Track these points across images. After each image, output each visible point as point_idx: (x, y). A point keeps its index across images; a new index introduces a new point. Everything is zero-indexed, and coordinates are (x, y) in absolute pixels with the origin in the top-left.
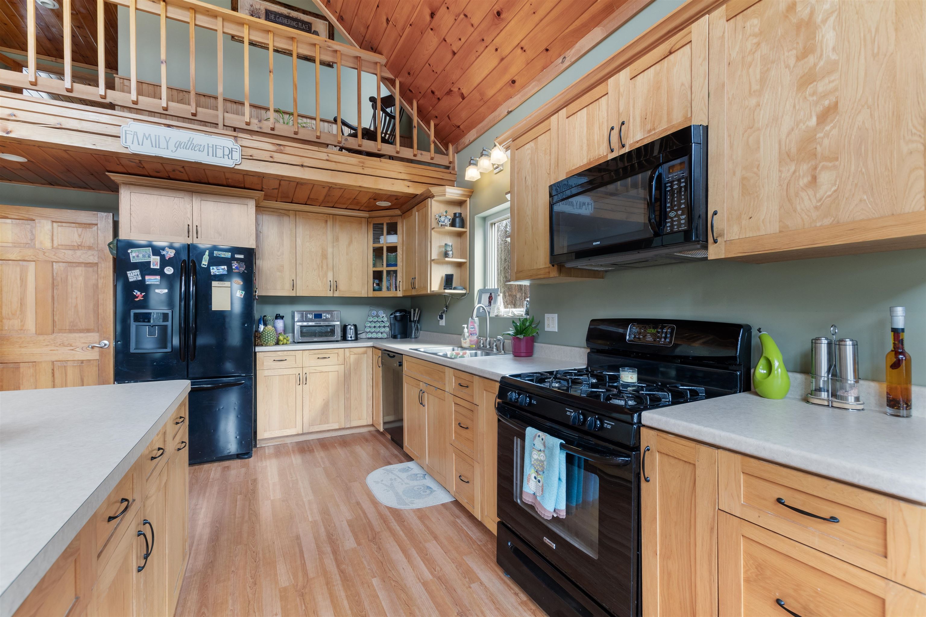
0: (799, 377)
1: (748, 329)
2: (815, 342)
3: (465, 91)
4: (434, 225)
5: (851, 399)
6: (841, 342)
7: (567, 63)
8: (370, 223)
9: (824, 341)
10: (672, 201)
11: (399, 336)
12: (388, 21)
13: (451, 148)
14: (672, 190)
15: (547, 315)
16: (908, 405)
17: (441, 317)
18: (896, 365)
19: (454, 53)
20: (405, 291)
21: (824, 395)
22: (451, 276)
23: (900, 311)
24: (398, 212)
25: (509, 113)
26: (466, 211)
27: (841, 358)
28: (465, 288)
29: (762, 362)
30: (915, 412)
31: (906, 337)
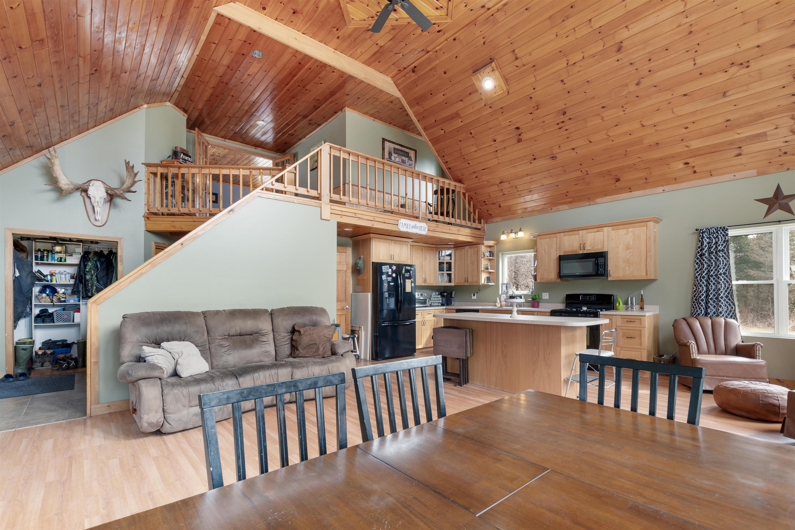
0: (625, 305)
1: (613, 295)
2: (628, 298)
3: (502, 205)
4: (483, 256)
5: (635, 308)
6: (633, 297)
7: (552, 211)
8: (437, 250)
9: (630, 297)
10: (600, 267)
11: (445, 305)
12: (476, 177)
13: (482, 221)
14: (600, 264)
15: (543, 293)
16: (644, 309)
17: (474, 295)
18: (642, 301)
19: (504, 194)
20: (457, 283)
21: (630, 308)
22: (489, 277)
23: (642, 291)
24: (453, 246)
25: (522, 217)
26: (495, 250)
27: (633, 301)
28: (494, 283)
29: (618, 302)
30: (645, 310)
31: (643, 296)
